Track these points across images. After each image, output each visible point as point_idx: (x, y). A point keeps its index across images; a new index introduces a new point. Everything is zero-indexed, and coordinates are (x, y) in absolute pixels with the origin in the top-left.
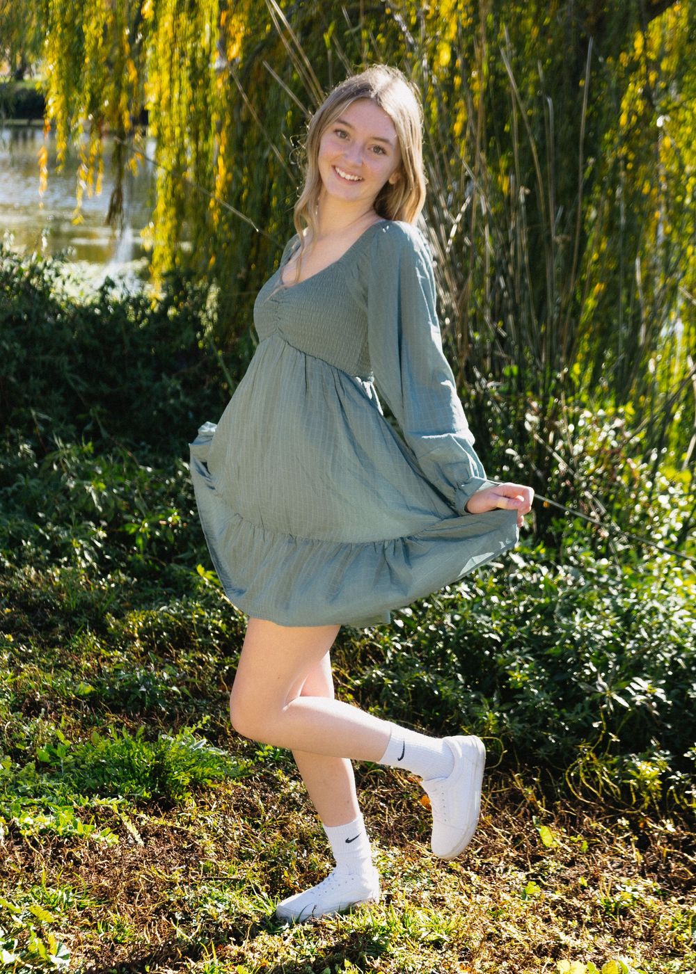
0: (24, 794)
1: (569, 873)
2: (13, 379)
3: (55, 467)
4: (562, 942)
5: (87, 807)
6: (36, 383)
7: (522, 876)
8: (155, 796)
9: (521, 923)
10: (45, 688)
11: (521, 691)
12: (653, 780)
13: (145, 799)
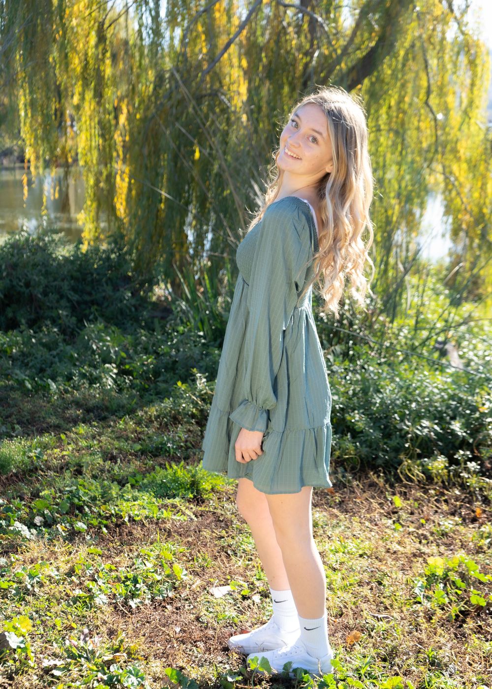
0: (128, 500)
1: (414, 518)
2: (40, 296)
3: (86, 338)
4: (422, 551)
5: (162, 504)
6: (53, 297)
7: (391, 521)
8: (195, 497)
9: (399, 543)
10: (116, 449)
11: (362, 432)
12: (442, 469)
13: (190, 498)
